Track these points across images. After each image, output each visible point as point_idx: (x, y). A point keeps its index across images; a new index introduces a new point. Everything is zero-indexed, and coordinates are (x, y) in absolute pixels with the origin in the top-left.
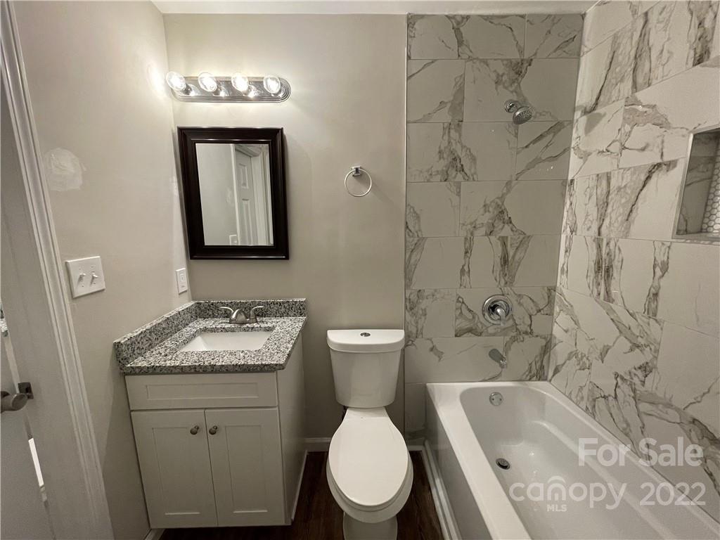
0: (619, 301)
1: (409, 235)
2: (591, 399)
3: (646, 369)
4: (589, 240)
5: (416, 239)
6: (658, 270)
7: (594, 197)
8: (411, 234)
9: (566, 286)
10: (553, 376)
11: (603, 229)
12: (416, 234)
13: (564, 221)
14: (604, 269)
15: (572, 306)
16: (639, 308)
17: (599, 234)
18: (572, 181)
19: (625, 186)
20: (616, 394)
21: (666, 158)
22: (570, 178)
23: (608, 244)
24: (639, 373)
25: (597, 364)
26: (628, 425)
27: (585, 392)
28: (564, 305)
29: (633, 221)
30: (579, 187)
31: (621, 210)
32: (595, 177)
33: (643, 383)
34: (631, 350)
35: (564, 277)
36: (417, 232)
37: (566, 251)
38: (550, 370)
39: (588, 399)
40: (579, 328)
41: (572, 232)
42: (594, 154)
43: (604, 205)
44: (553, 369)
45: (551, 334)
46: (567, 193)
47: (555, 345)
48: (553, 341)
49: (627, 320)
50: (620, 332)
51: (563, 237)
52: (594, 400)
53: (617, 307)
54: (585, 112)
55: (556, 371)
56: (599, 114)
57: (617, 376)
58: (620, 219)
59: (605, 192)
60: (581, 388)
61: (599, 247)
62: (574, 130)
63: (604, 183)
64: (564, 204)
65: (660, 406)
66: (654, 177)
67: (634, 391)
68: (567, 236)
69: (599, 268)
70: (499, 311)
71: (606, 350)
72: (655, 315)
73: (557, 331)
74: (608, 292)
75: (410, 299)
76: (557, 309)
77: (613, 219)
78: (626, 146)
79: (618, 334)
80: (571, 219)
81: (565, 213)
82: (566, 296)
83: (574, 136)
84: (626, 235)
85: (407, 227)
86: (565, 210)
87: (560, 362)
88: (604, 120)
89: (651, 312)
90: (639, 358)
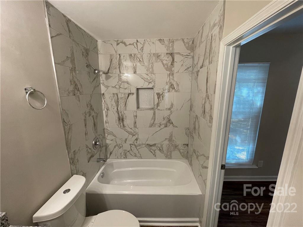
0: (127, 126)
1: (66, 125)
2: (125, 154)
3: (137, 139)
4: (115, 112)
5: (69, 126)
6: (135, 117)
7: (113, 100)
8: (66, 124)
9: (108, 127)
10: (110, 155)
11: (119, 109)
12: (68, 123)
13: (103, 107)
14: (121, 119)
15: (112, 132)
16: (132, 126)
17: (118, 110)
18: (103, 94)
19: (123, 98)
20: (131, 149)
21: (132, 92)
22: (102, 93)
23: (121, 112)
24: (136, 141)
25: (124, 145)
26: (135, 154)
27: (122, 154)
28: (109, 133)
29: (127, 106)
30: (107, 96)
31: (123, 104)
32: (112, 94)
33: (137, 143)
34: (133, 137)
35: (107, 124)
36: (68, 122)
37: (106, 116)
38: (108, 155)
39: (124, 155)
40: (116, 137)
41: (107, 110)
42: (110, 87)
43: (117, 102)
44: (109, 153)
45: (106, 143)
46: (102, 98)
47: (108, 146)
48: (107, 146)
49: (130, 130)
50: (129, 134)
51: (104, 112)
52: (126, 154)
53: (127, 128)
54: (104, 73)
55: (111, 154)
56: (110, 76)
57: (130, 144)
58: (123, 106)
59: (117, 98)
60: (121, 153)
61: (118, 114)
62: (101, 77)
63: (116, 96)
64: (102, 101)
65: (141, 146)
66: (130, 96)
67: (135, 146)
68: (105, 112)
69: (119, 119)
70: (98, 143)
71: (126, 140)
72: (136, 127)
73: (108, 142)
74: (123, 125)
75: (71, 158)
76: (106, 135)
77: (121, 106)
78: (121, 87)
79: (128, 134)
80: (106, 106)
81: (103, 104)
82: (109, 130)
83: (101, 79)
84: (126, 110)
85: (64, 121)
86: (103, 103)
87: (111, 151)
88: (112, 78)
89: (135, 126)
90: (135, 138)
